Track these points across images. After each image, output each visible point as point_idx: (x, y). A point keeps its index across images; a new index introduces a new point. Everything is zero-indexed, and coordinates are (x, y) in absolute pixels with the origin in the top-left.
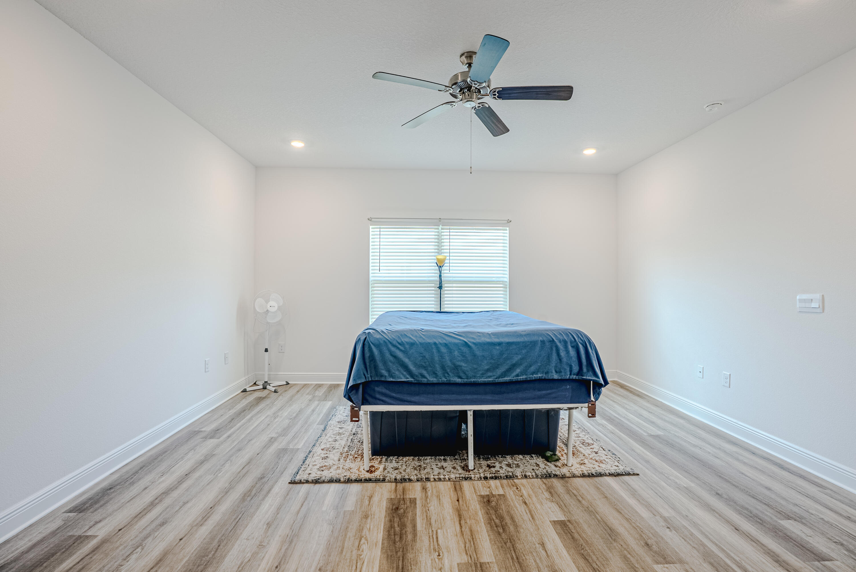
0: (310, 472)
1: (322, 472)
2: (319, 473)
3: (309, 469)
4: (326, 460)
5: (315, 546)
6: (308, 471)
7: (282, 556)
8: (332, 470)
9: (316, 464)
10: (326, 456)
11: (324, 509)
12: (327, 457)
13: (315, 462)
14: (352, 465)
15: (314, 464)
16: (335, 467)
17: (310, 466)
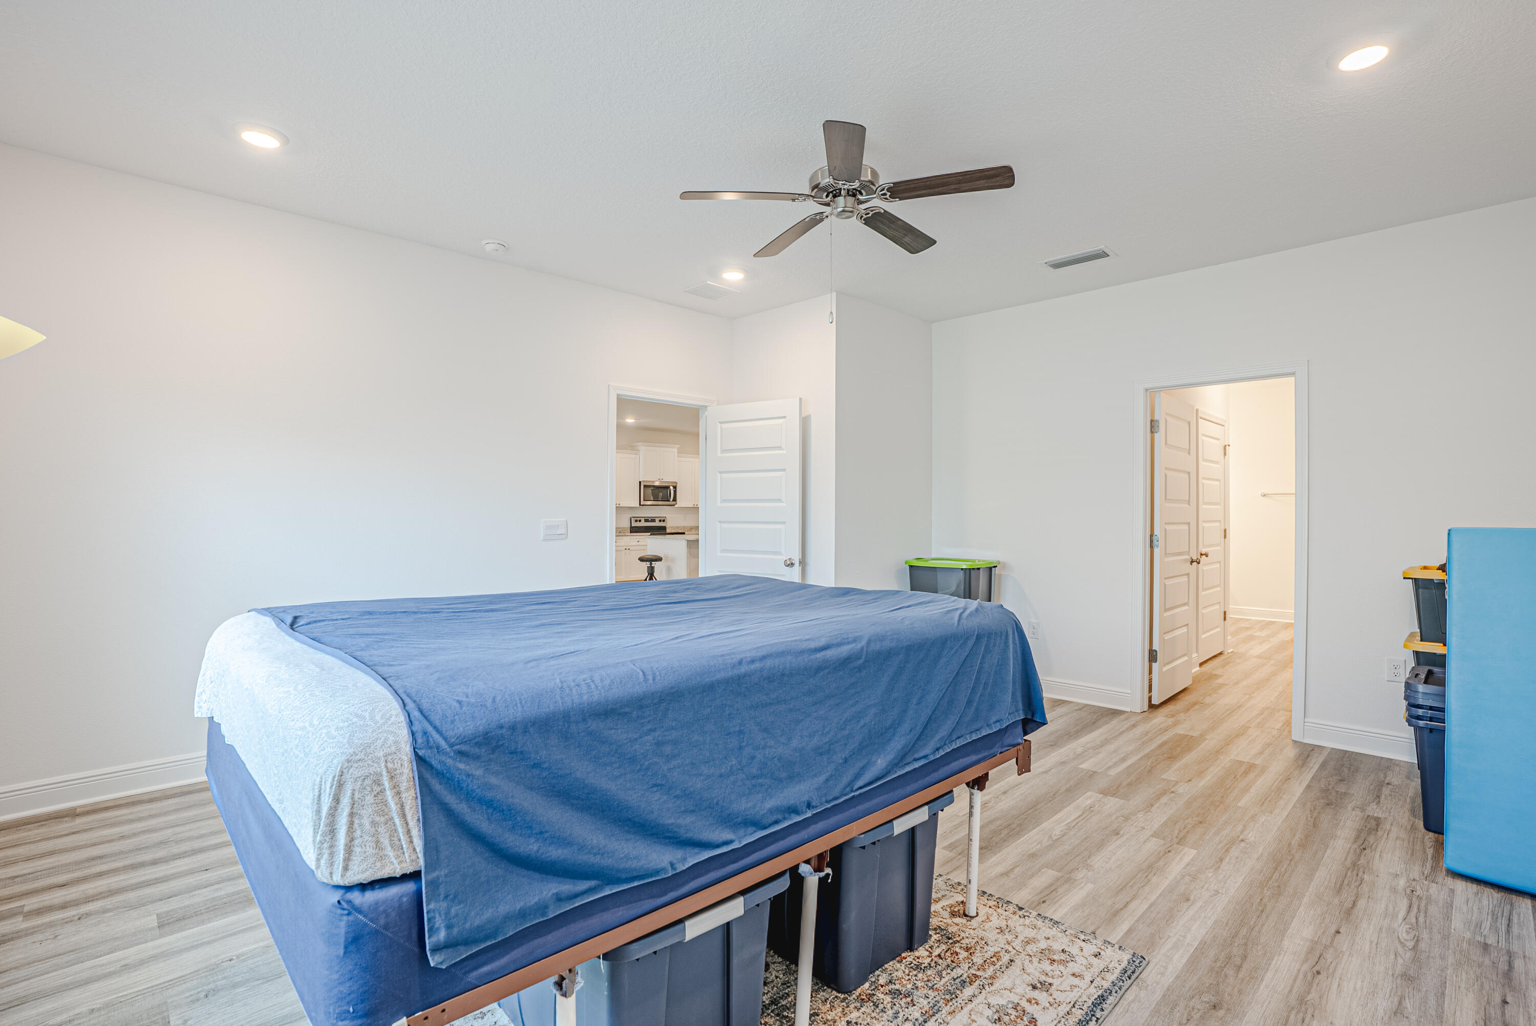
0: (1095, 961)
1: (1067, 949)
2: (1074, 950)
3: (1095, 971)
4: (1043, 978)
5: (1119, 853)
6: (1098, 964)
7: (1163, 859)
8: (1043, 945)
9: (1073, 978)
10: (1036, 994)
11: (1090, 886)
12: (1034, 987)
13: (1073, 987)
14: (991, 935)
15: (1076, 981)
16: (1031, 948)
17: (1088, 978)
